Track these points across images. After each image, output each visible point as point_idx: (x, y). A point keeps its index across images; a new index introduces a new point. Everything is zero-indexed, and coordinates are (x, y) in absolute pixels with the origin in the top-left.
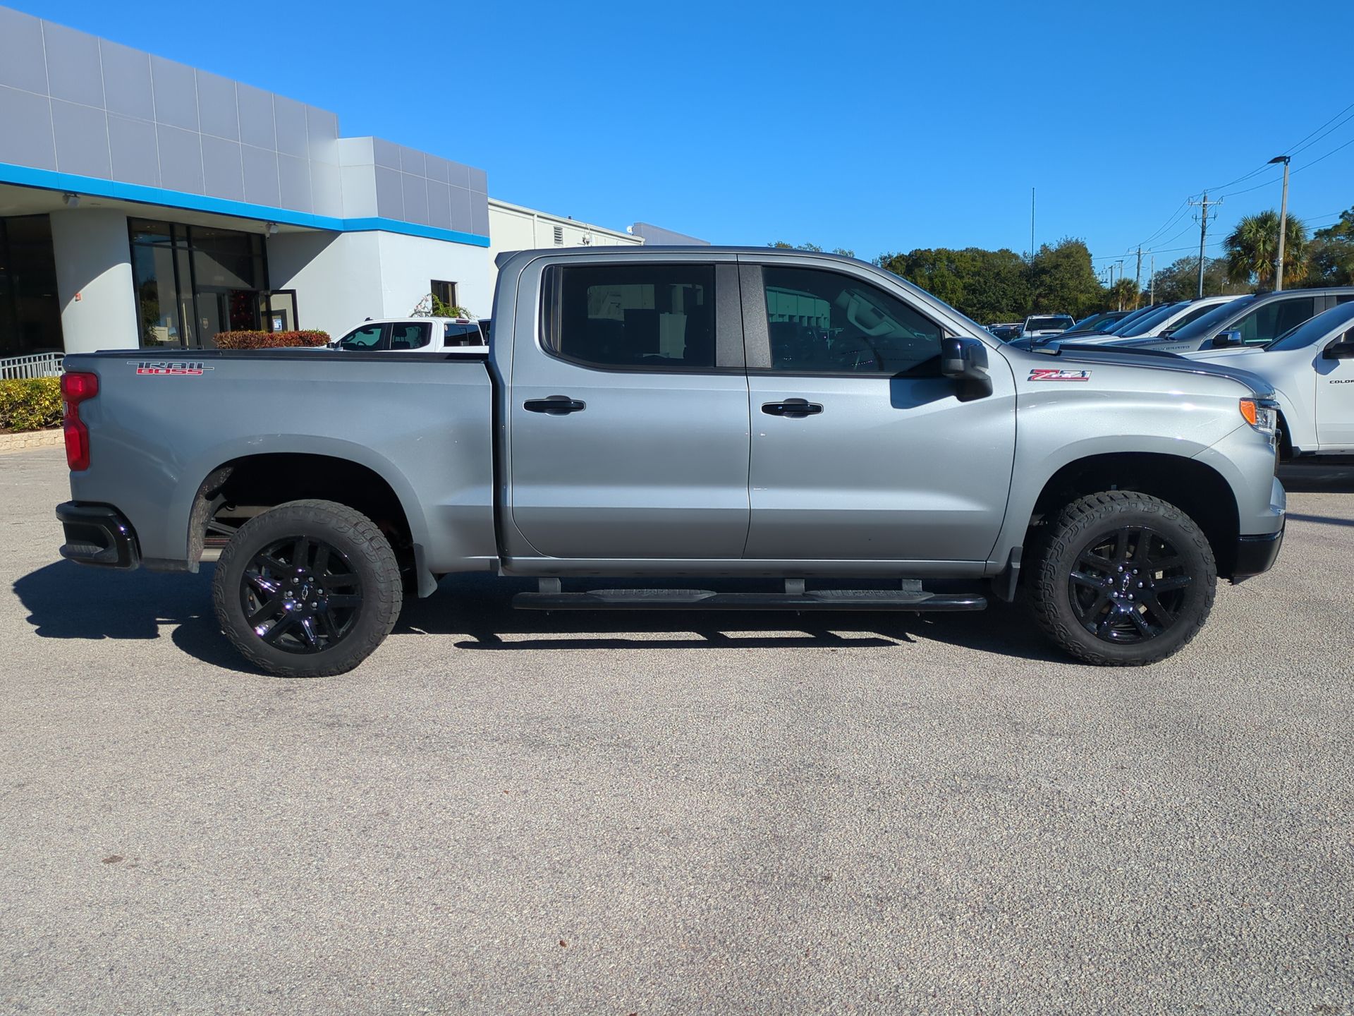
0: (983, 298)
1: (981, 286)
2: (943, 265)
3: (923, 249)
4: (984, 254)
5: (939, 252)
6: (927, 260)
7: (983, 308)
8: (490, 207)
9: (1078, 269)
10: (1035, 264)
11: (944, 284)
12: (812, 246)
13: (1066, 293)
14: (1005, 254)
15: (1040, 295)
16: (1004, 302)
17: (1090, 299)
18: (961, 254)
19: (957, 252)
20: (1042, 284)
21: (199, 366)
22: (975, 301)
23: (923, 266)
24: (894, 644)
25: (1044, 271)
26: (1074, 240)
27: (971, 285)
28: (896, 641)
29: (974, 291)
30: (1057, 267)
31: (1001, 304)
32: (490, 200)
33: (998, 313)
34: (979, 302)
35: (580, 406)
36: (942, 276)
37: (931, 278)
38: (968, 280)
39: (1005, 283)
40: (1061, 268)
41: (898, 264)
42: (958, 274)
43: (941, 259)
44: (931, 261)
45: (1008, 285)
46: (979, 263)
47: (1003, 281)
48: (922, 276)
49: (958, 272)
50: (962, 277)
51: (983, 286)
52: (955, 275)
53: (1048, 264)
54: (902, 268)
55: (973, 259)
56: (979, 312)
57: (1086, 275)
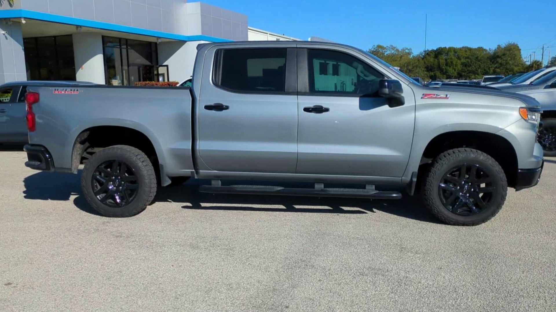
0: (470, 69)
1: (469, 63)
2: (452, 54)
3: (442, 47)
4: (470, 49)
5: (450, 48)
6: (444, 52)
7: (470, 73)
8: (249, 30)
9: (514, 56)
10: (495, 54)
11: (452, 62)
12: (392, 46)
13: (508, 67)
14: (480, 49)
15: (496, 67)
16: (479, 70)
17: (519, 69)
18: (460, 49)
19: (459, 48)
20: (497, 62)
21: (77, 90)
22: (466, 70)
23: (442, 54)
24: (366, 213)
25: (498, 57)
26: (513, 43)
27: (464, 63)
28: (367, 212)
29: (466, 66)
30: (504, 55)
31: (478, 71)
32: (249, 28)
33: (477, 75)
34: (468, 70)
35: (227, 108)
36: (451, 59)
37: (446, 60)
38: (463, 60)
39: (480, 62)
40: (506, 55)
41: (431, 54)
42: (459, 58)
43: (451, 51)
44: (446, 52)
45: (482, 63)
46: (468, 53)
47: (479, 61)
48: (442, 59)
49: (459, 57)
50: (460, 59)
51: (470, 63)
52: (457, 58)
53: (500, 54)
54: (433, 55)
55: (466, 51)
56: (468, 75)
57: (518, 58)
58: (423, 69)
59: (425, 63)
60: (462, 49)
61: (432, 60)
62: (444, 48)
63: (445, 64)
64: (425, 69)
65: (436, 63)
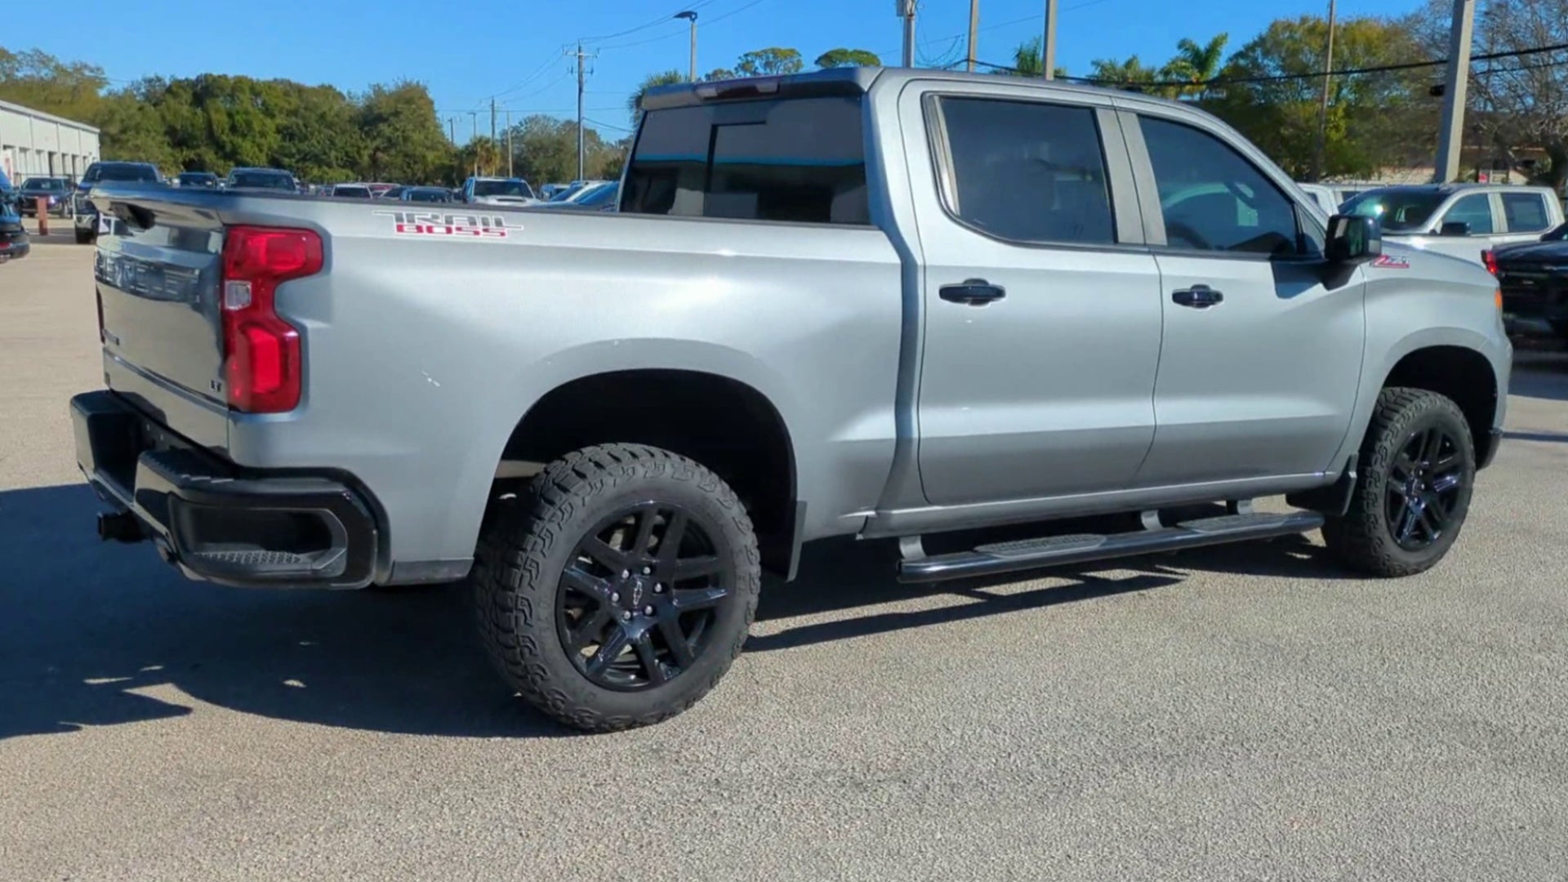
0: (304, 146)
1: (301, 131)
2: (245, 97)
3: (215, 73)
4: (300, 90)
5: (240, 80)
6: (222, 89)
7: (304, 159)
9: (422, 119)
10: (369, 108)
11: (249, 124)
12: (41, 53)
13: (409, 148)
14: (327, 91)
15: (377, 149)
16: (333, 154)
17: (439, 158)
18: (270, 86)
19: (264, 83)
20: (379, 134)
22: (294, 150)
23: (217, 96)
25: (381, 119)
26: (415, 82)
27: (286, 128)
29: (292, 137)
30: (397, 114)
31: (329, 157)
33: (325, 168)
34: (299, 151)
36: (247, 113)
37: (230, 115)
38: (281, 120)
39: (332, 129)
40: (402, 117)
41: (181, 91)
42: (268, 112)
43: (242, 91)
44: (228, 91)
45: (336, 133)
46: (295, 101)
47: (330, 126)
48: (217, 111)
49: (267, 109)
50: (272, 116)
51: (304, 130)
52: (263, 113)
53: (385, 110)
54: (187, 96)
55: (286, 94)
56: (300, 165)
57: (432, 128)
58: (159, 138)
59: (163, 118)
60: (274, 85)
61: (185, 110)
62: (219, 77)
63: (227, 127)
64: (167, 139)
65: (201, 121)
